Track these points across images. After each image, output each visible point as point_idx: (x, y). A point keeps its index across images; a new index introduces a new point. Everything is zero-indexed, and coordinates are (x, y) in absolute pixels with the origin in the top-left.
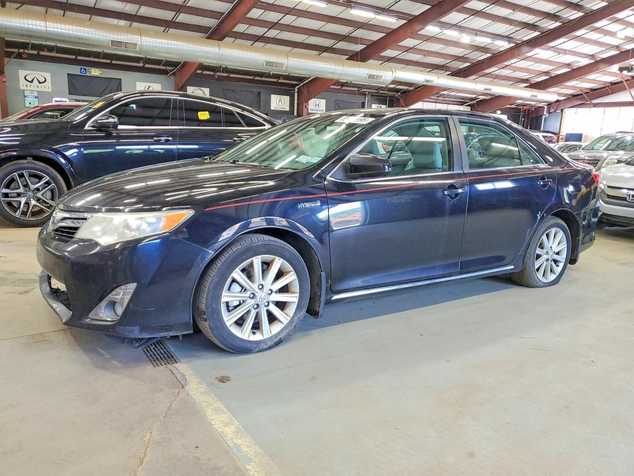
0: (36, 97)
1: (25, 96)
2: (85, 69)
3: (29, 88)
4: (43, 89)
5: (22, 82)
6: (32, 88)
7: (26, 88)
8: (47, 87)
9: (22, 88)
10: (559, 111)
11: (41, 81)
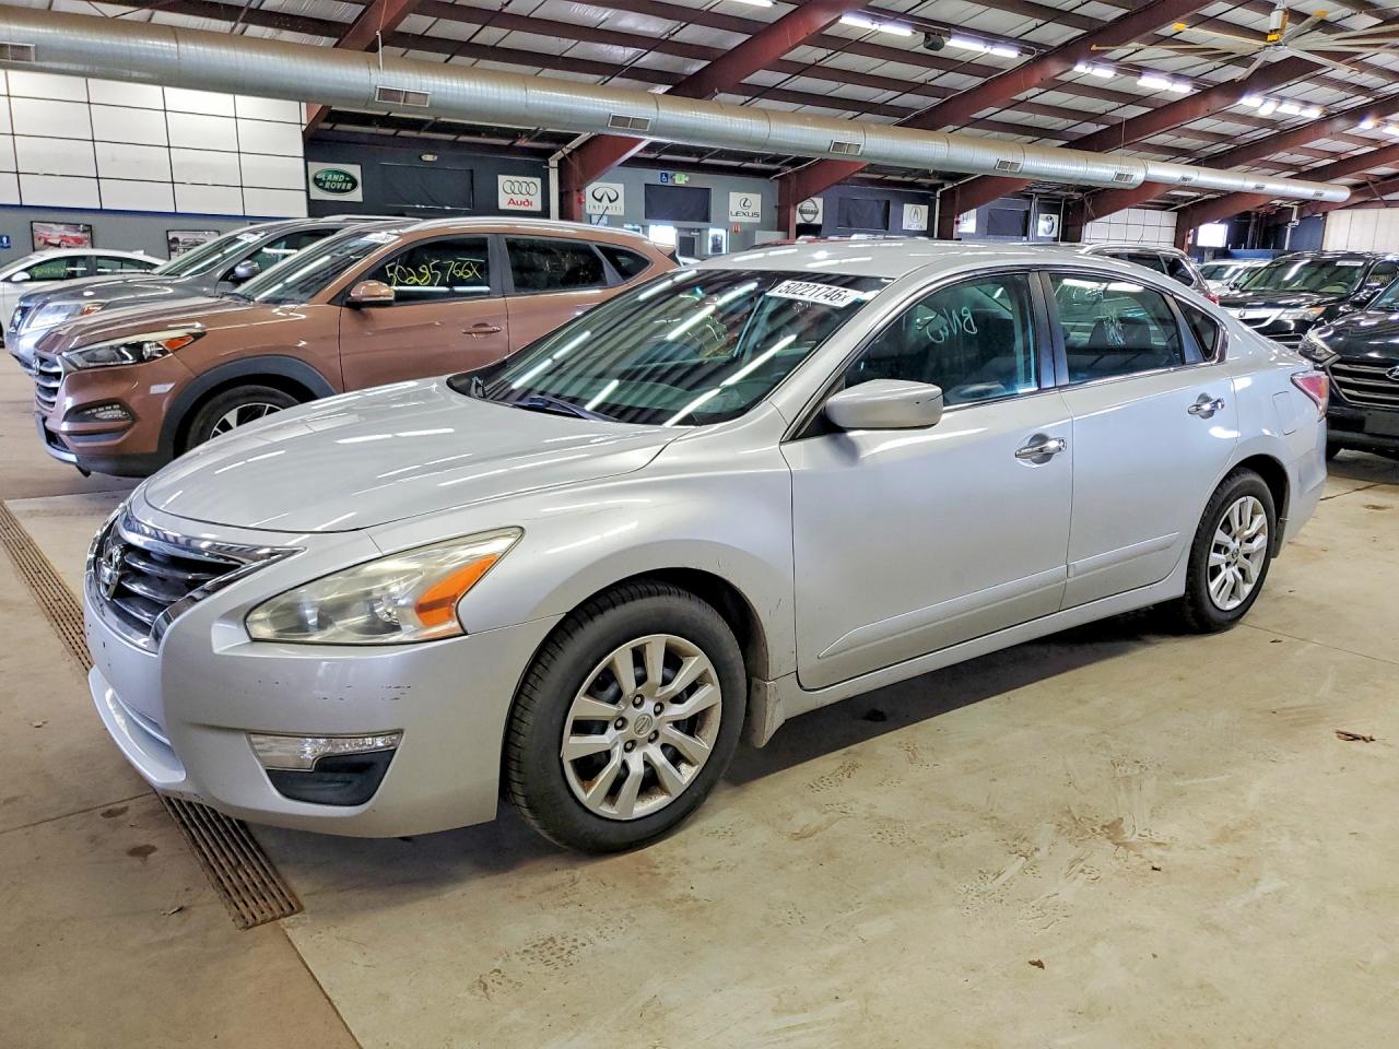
2: (666, 175)
3: (597, 211)
4: (614, 212)
5: (590, 202)
6: (601, 211)
7: (593, 212)
8: (619, 208)
9: (588, 211)
10: (1321, 215)
11: (612, 198)
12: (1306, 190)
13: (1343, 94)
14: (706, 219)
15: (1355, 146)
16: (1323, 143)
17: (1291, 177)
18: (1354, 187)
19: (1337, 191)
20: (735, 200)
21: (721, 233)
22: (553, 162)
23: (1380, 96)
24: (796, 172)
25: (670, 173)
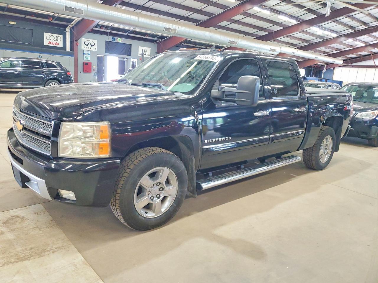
0: (89, 54)
1: (84, 54)
2: (114, 38)
3: (86, 49)
4: (93, 50)
5: (83, 45)
6: (87, 49)
7: (84, 49)
8: (95, 48)
9: (82, 49)
10: (333, 68)
11: (92, 45)
12: (330, 60)
13: (345, 28)
14: (130, 55)
15: (346, 47)
16: (335, 45)
17: (326, 55)
18: (344, 60)
19: (339, 61)
20: (140, 49)
21: (136, 61)
22: (68, 29)
23: (357, 30)
24: (163, 41)
25: (116, 38)
